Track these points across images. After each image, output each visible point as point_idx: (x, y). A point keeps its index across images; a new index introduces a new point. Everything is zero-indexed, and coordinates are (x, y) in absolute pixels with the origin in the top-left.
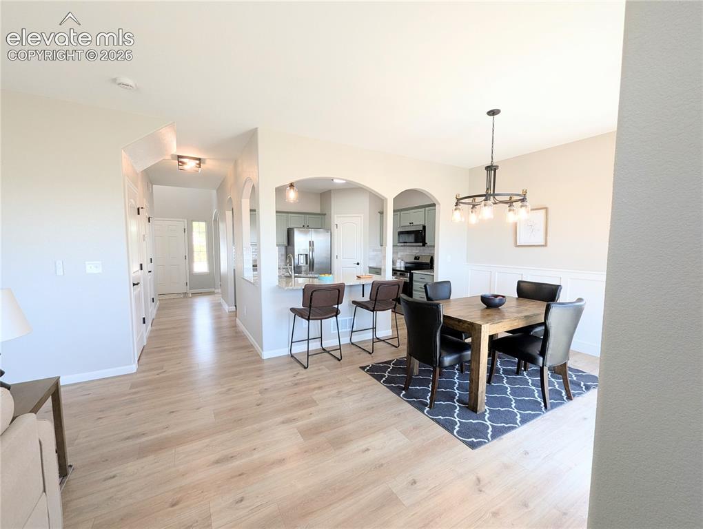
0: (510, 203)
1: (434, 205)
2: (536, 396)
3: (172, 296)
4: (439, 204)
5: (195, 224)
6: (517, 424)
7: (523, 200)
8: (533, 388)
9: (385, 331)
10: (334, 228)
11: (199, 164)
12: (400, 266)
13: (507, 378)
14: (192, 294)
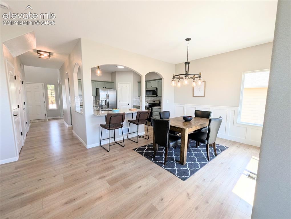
0: (194, 78)
1: (161, 79)
2: (204, 156)
3: (38, 121)
4: (163, 79)
5: (49, 86)
6: (199, 168)
7: (200, 77)
8: (203, 152)
9: (142, 133)
10: (117, 88)
11: (50, 55)
12: (147, 105)
13: (193, 149)
14: (49, 119)
